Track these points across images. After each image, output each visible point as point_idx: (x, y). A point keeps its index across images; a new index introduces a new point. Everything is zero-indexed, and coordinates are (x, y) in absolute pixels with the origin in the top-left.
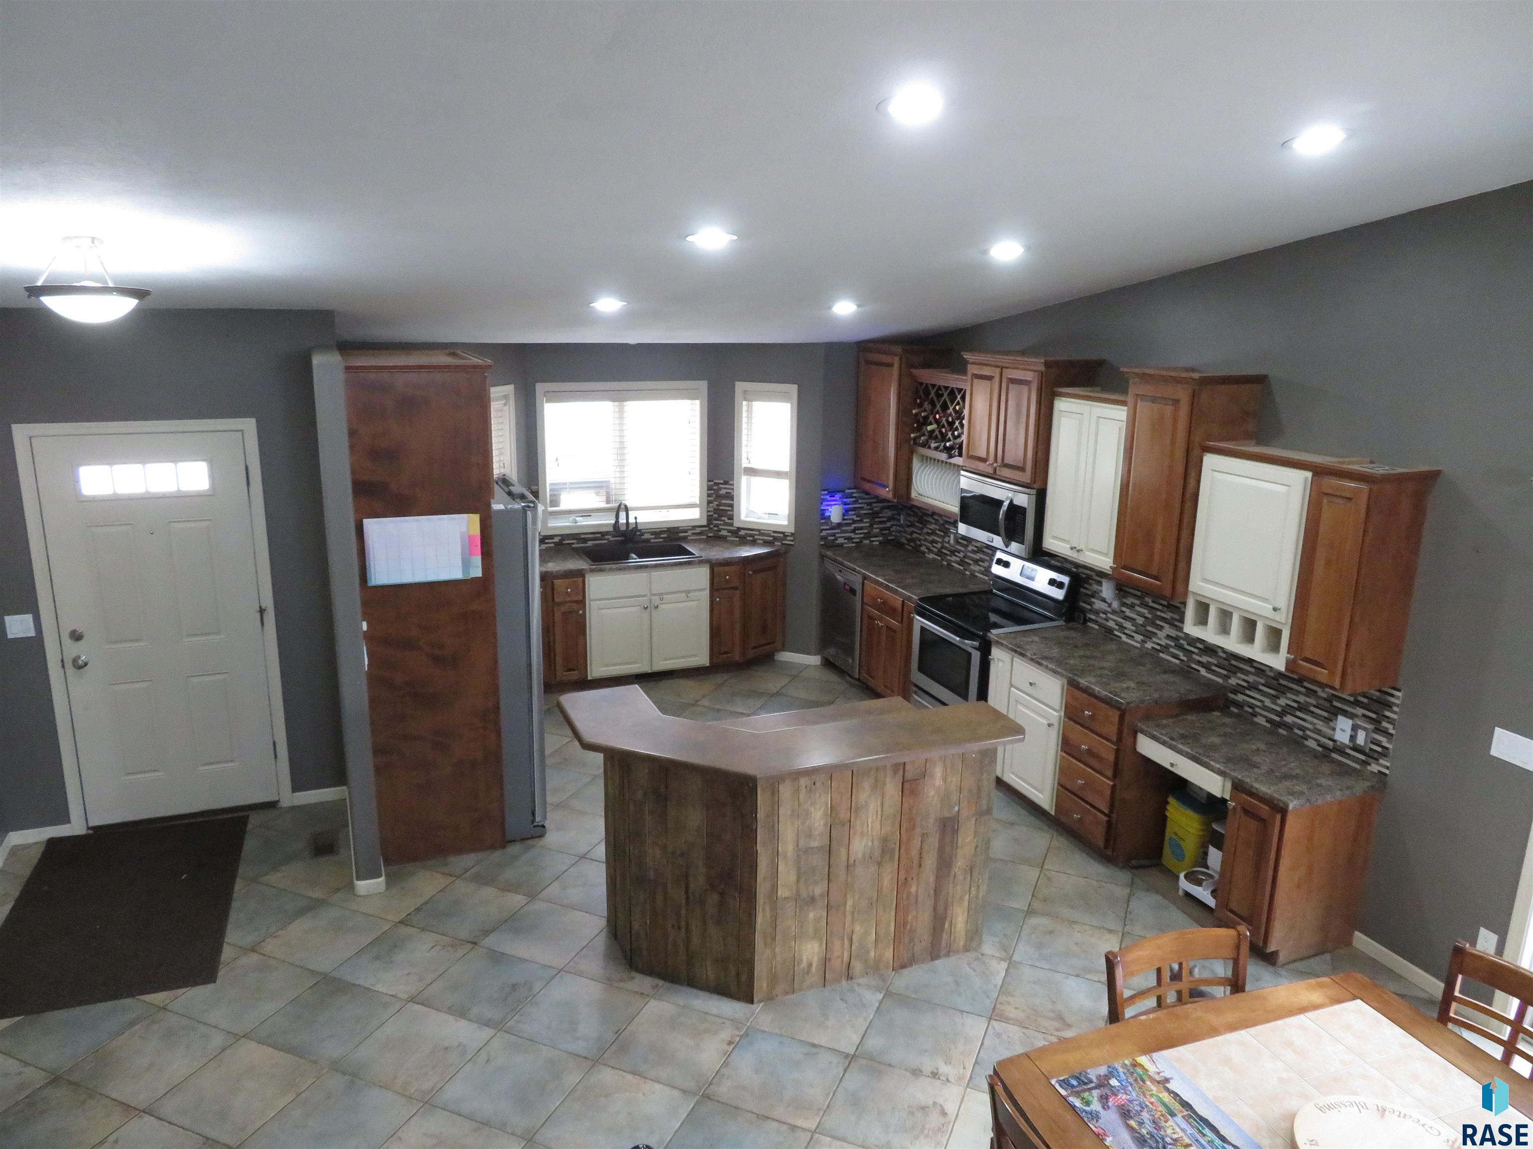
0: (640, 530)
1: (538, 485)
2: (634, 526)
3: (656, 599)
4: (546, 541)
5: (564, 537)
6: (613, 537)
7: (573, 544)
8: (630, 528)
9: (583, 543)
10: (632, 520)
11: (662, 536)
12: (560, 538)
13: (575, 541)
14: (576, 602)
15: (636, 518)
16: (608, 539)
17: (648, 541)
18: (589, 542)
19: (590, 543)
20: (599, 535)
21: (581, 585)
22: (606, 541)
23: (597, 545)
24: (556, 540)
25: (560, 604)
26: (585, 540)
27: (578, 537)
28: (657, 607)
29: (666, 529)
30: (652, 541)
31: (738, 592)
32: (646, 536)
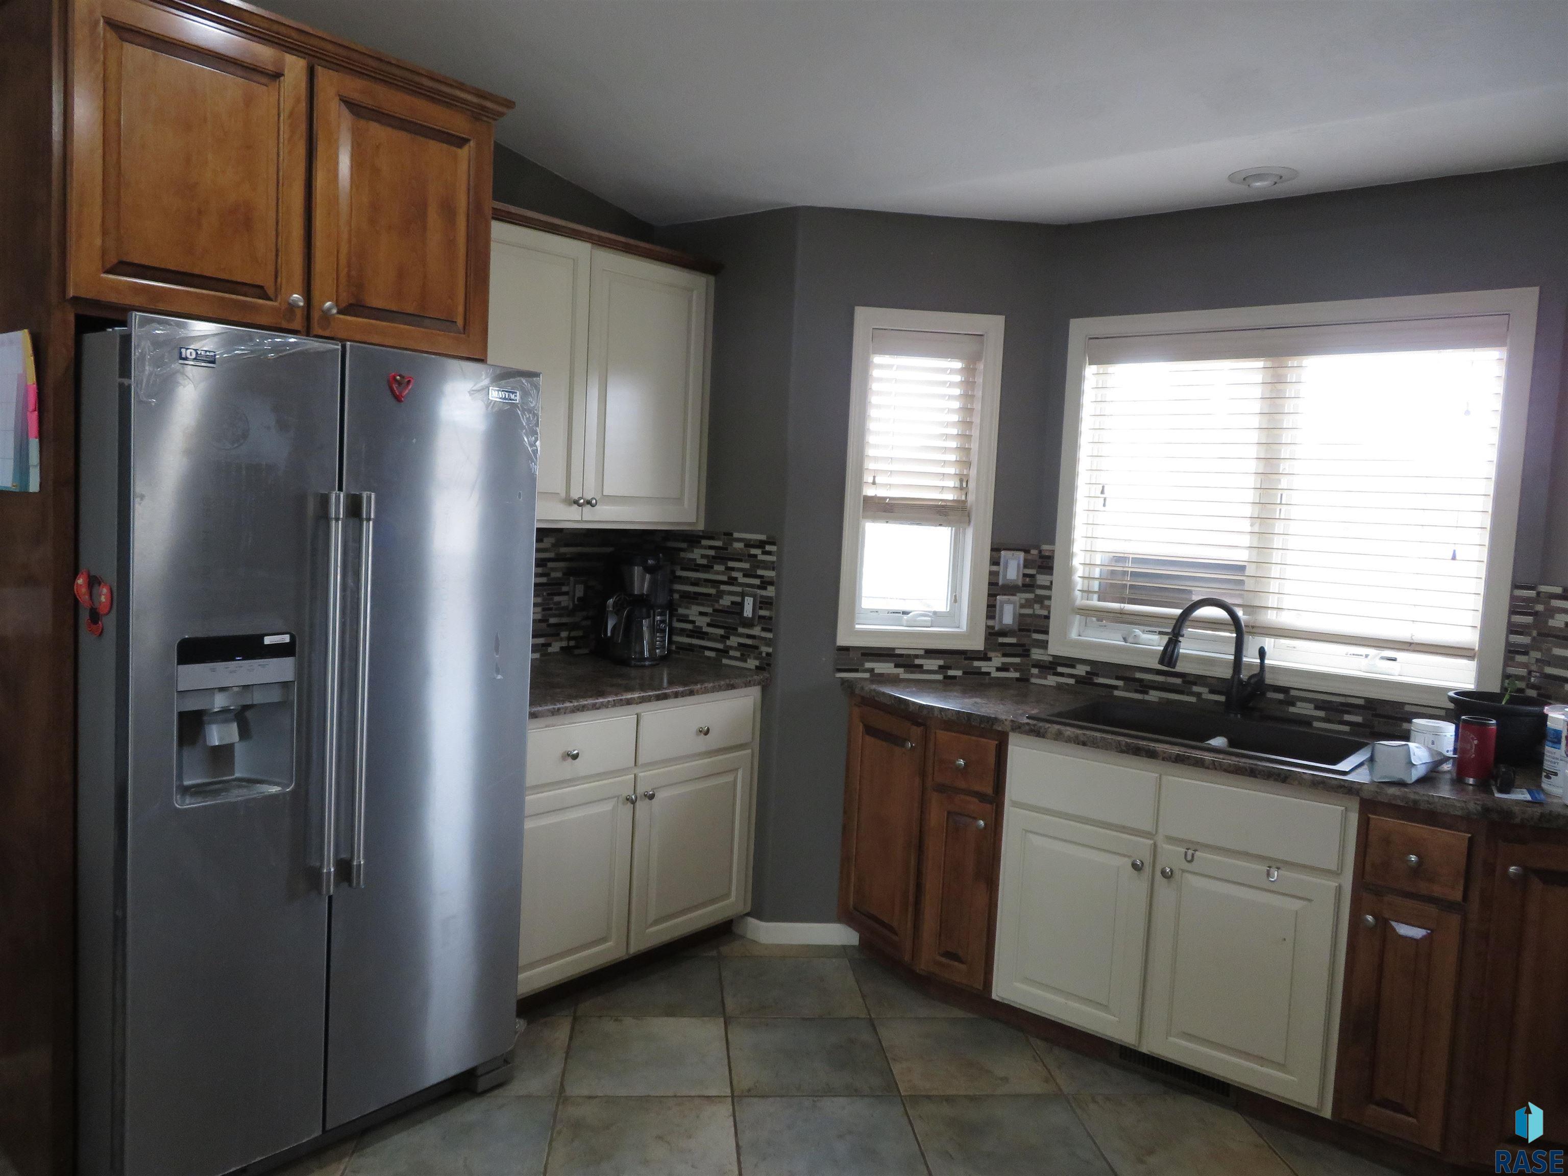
0: (1285, 690)
1: (1052, 542)
2: (1256, 671)
3: (1171, 856)
4: (1060, 669)
5: (1098, 667)
6: (1212, 692)
7: (1116, 687)
8: (1244, 676)
9: (1137, 691)
10: (1250, 658)
11: (1347, 717)
12: (1088, 668)
13: (1120, 683)
14: (982, 797)
15: (1262, 653)
16: (1198, 695)
17: (1306, 722)
18: (1152, 692)
19: (1153, 696)
20: (1178, 681)
21: (992, 760)
22: (1193, 699)
23: (1170, 702)
24: (1081, 670)
25: (941, 788)
26: (1144, 687)
27: (1128, 674)
28: (1168, 876)
29: (1361, 702)
30: (1316, 724)
31: (1454, 920)
32: (1303, 709)
